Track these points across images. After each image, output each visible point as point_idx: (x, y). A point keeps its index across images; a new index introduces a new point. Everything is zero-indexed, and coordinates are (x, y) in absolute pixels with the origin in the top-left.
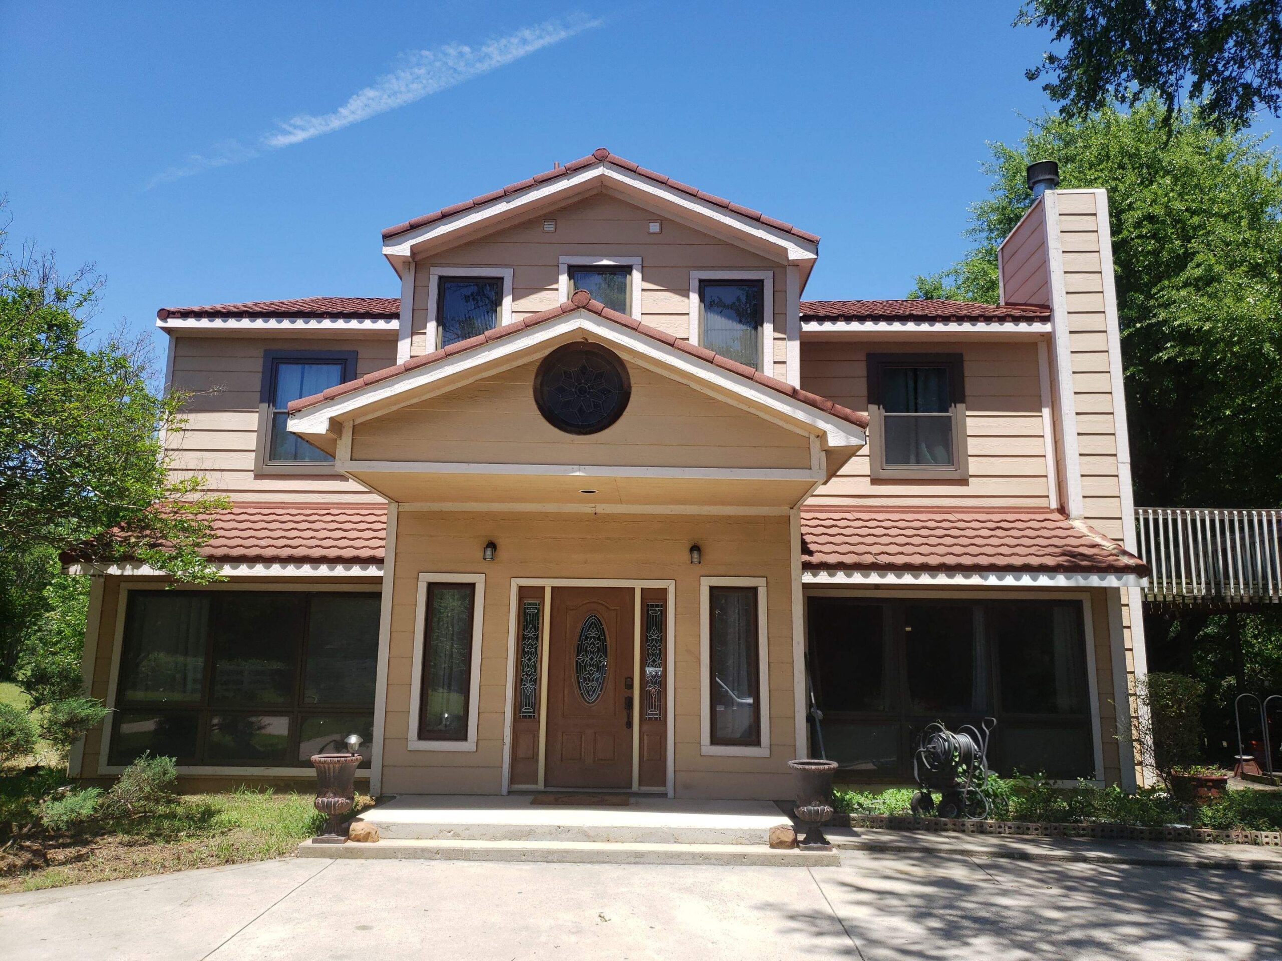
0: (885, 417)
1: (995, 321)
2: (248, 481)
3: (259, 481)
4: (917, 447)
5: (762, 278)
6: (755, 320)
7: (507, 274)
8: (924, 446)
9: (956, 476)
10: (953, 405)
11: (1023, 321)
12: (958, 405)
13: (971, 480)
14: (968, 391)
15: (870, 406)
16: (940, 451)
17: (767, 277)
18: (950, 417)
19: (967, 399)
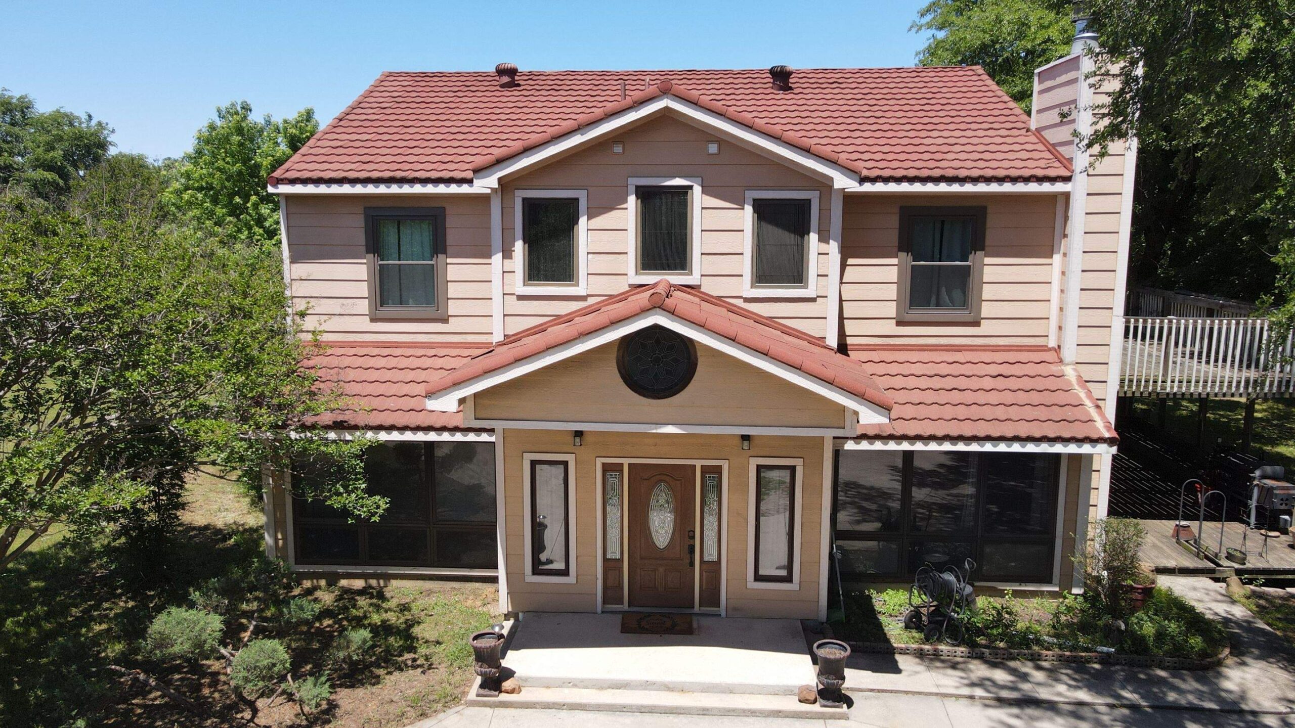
0: (913, 266)
1: (1020, 182)
2: (365, 324)
3: (374, 324)
4: (938, 291)
5: (809, 198)
6: (803, 231)
7: (582, 195)
8: (944, 289)
9: (969, 319)
10: (973, 252)
11: (1046, 181)
12: (977, 252)
13: (982, 321)
14: (987, 243)
15: (900, 254)
16: (957, 294)
17: (813, 196)
18: (969, 266)
19: (987, 248)
